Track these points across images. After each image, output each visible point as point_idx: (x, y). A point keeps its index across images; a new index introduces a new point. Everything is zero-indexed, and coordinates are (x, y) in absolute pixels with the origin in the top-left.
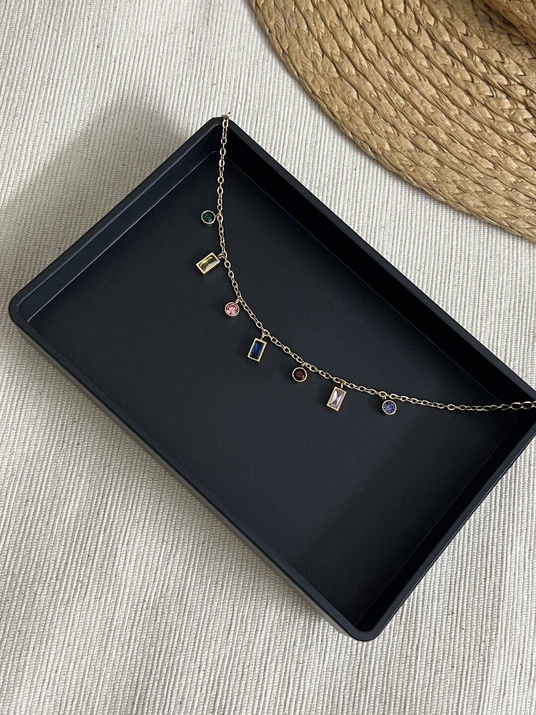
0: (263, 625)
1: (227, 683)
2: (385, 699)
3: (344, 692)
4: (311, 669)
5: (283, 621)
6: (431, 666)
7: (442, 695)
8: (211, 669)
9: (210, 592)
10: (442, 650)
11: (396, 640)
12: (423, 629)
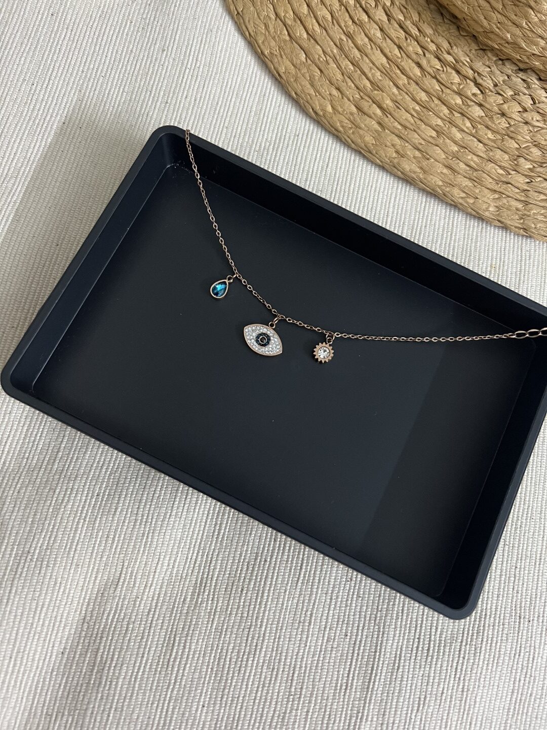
0: (153, 581)
1: (110, 638)
2: (274, 665)
3: (231, 655)
4: (198, 629)
5: (174, 578)
6: (324, 634)
7: (332, 664)
8: (95, 622)
9: (99, 545)
10: (337, 617)
11: (290, 605)
12: (319, 595)
